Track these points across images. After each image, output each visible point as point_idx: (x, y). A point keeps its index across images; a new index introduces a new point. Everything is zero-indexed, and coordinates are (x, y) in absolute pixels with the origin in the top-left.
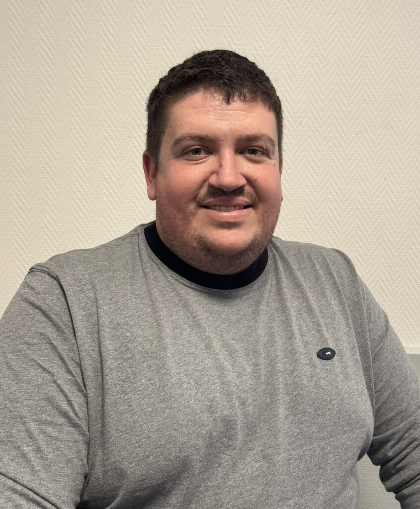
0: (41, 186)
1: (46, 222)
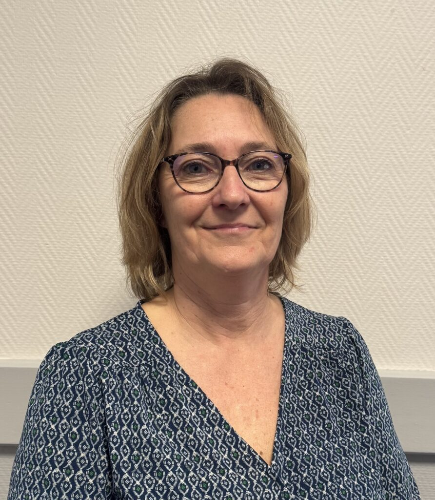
0: (75, 151)
1: (80, 200)
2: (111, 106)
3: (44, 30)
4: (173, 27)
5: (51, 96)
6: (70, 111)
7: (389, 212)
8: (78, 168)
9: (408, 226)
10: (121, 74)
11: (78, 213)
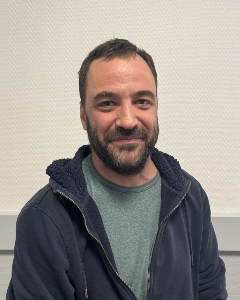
3: (13, 64)
4: (71, 61)
5: (17, 93)
6: (26, 100)
8: (30, 125)
10: (48, 83)
11: (30, 145)
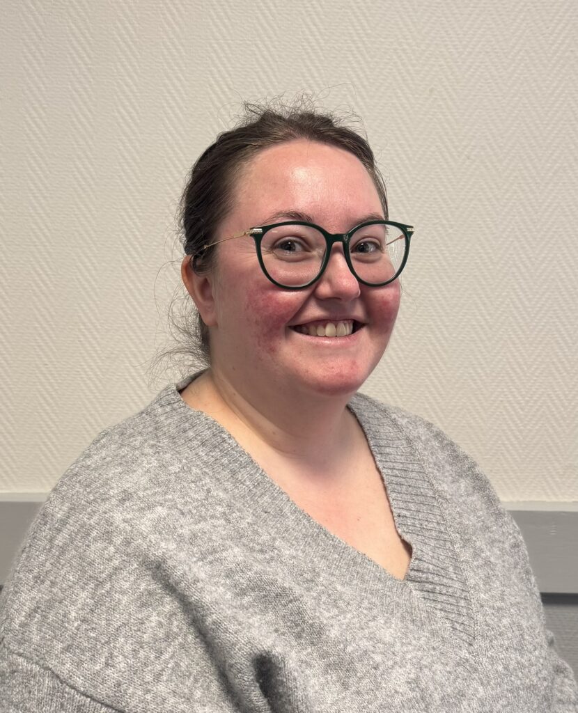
2: (113, 208)
4: (181, 115)
6: (67, 214)
7: (432, 323)
9: (452, 339)
10: (124, 171)
11: (80, 330)
